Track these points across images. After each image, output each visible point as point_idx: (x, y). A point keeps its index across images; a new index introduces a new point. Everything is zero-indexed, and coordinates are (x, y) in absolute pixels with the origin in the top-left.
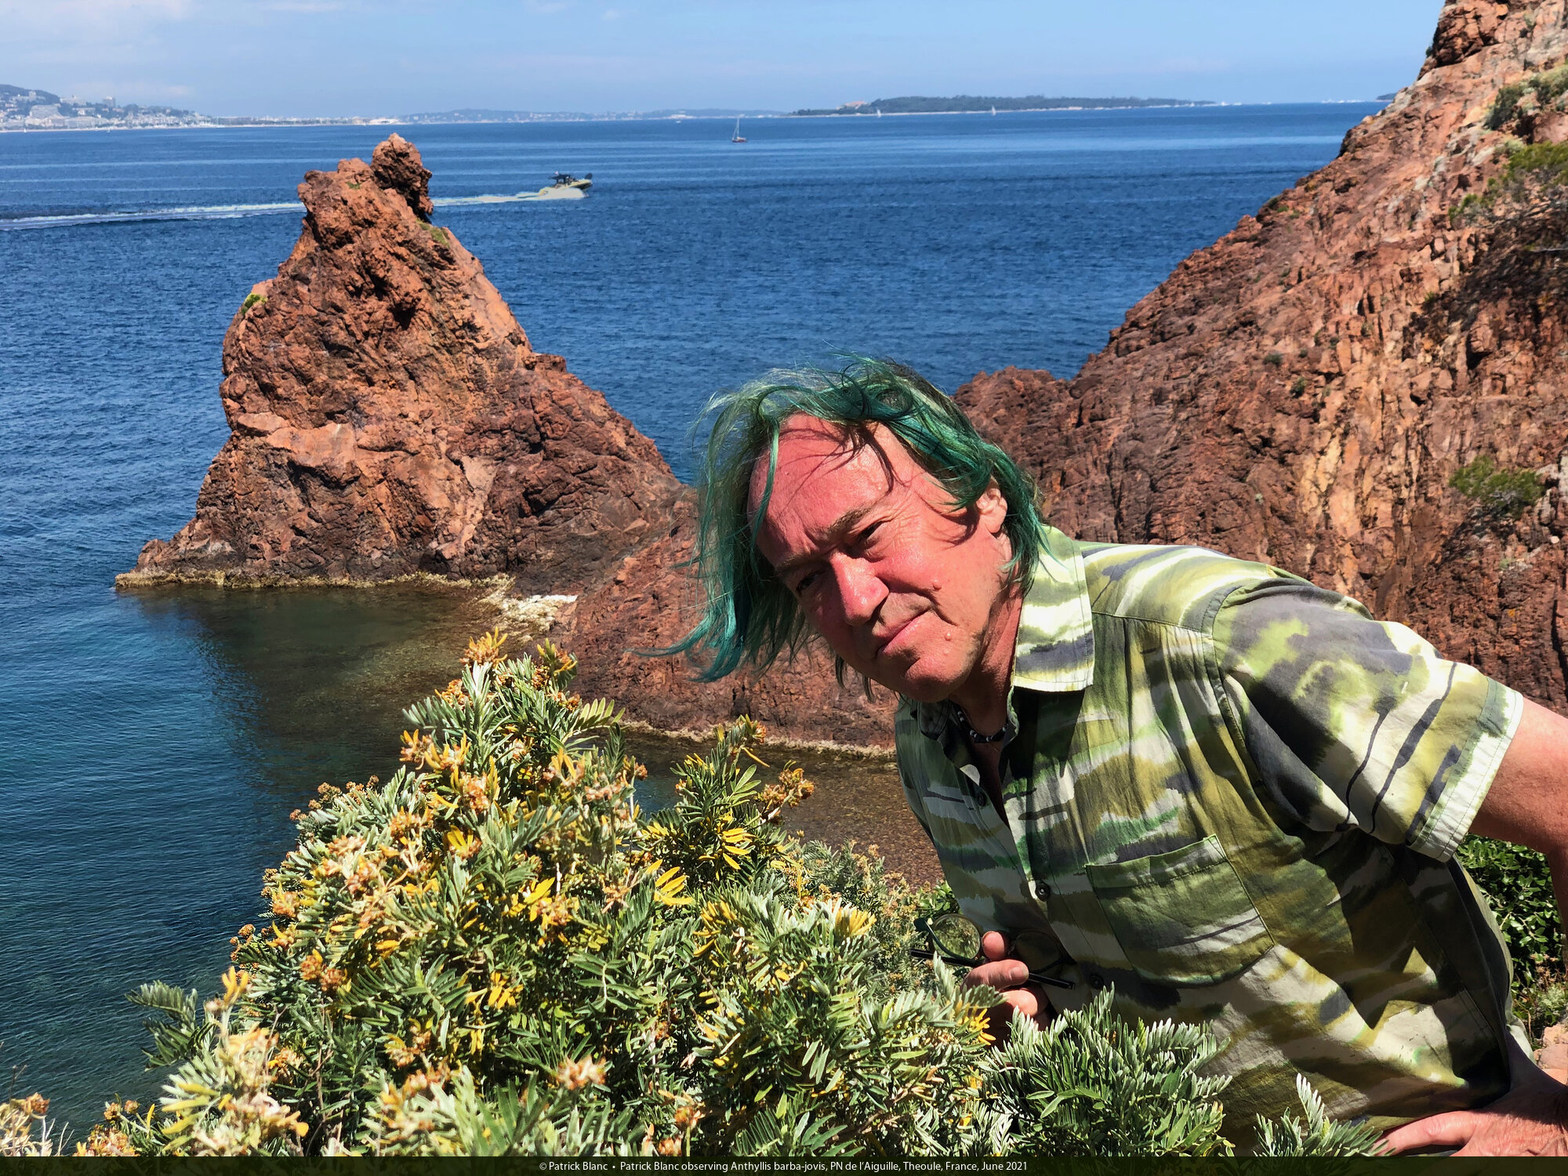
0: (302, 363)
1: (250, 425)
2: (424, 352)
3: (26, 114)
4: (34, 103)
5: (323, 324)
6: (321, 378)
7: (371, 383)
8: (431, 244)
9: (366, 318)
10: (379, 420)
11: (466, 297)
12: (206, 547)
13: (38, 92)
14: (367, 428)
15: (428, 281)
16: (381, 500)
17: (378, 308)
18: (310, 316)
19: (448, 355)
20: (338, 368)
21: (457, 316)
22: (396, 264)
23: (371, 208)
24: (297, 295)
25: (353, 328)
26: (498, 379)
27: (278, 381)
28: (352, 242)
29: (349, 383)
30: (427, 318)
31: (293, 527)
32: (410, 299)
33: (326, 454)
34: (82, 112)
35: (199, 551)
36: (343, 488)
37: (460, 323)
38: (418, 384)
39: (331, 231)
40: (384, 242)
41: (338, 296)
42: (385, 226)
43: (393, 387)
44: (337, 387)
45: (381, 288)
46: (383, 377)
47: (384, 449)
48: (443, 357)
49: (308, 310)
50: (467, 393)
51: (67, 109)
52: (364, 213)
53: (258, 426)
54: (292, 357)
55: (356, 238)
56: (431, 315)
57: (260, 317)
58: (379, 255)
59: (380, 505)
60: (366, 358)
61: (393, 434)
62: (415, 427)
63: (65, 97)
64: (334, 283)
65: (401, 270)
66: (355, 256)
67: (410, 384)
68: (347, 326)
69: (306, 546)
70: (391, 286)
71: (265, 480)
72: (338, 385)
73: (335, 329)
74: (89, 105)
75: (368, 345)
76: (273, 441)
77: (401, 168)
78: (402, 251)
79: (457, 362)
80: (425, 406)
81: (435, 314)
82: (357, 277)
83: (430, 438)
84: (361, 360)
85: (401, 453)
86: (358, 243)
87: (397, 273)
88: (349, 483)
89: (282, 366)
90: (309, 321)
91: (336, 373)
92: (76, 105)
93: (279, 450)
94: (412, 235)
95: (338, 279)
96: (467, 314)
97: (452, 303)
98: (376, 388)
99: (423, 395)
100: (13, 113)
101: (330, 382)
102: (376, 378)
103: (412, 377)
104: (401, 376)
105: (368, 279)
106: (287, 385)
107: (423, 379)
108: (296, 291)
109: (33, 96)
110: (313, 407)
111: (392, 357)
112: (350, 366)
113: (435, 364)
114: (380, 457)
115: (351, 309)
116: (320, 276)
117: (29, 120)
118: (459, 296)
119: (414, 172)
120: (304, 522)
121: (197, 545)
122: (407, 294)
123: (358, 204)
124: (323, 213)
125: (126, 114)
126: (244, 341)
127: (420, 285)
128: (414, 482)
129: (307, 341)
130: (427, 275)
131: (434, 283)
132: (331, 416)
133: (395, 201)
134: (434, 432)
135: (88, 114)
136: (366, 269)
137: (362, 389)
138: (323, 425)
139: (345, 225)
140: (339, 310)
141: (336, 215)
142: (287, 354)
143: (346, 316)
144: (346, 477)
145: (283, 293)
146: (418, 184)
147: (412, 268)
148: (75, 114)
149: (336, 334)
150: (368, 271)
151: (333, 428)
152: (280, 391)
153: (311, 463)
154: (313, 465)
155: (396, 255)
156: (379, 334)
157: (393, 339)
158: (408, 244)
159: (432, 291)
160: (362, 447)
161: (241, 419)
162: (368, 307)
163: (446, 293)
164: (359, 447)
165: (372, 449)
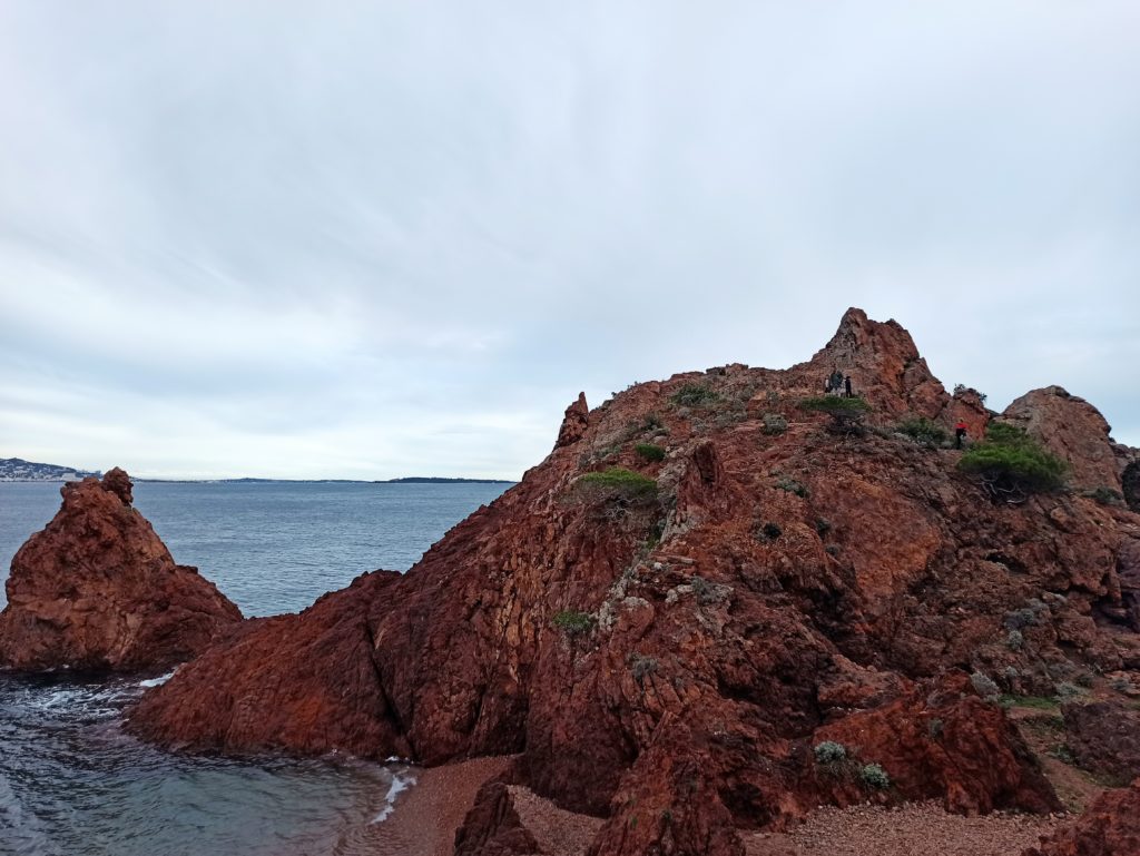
0: (50, 570)
1: (18, 600)
2: (116, 564)
5: (63, 551)
6: (59, 577)
7: (85, 579)
8: (126, 515)
9: (86, 548)
10: (86, 597)
11: (141, 539)
14: (79, 600)
15: (121, 532)
16: (82, 636)
17: (93, 544)
18: (57, 548)
19: (127, 566)
20: (69, 572)
21: (134, 548)
22: (105, 524)
23: (96, 499)
24: (52, 538)
25: (79, 553)
27: (36, 578)
28: (83, 514)
29: (73, 579)
30: (119, 549)
32: (111, 540)
33: (55, 613)
36: (62, 630)
37: (136, 551)
38: (110, 580)
39: (74, 508)
40: (100, 514)
41: (72, 538)
42: (102, 507)
43: (96, 581)
44: (66, 581)
45: (97, 534)
46: (91, 577)
47: (86, 611)
48: (125, 568)
49: (56, 545)
52: (91, 500)
53: (22, 600)
54: (45, 567)
55: (85, 512)
56: (121, 547)
57: (31, 548)
58: (97, 519)
59: (80, 638)
60: (83, 567)
61: (92, 603)
62: (104, 600)
64: (71, 532)
65: (108, 527)
66: (84, 520)
67: (106, 580)
68: (75, 552)
70: (101, 534)
71: (22, 626)
73: (69, 554)
75: (85, 561)
76: (28, 607)
77: (117, 482)
78: (110, 518)
79: (132, 570)
80: (112, 590)
81: (123, 547)
82: (83, 530)
83: (112, 605)
84: (80, 568)
85: (95, 612)
86: (86, 514)
87: (105, 528)
88: (65, 627)
89: (39, 571)
90: (56, 550)
91: (67, 574)
93: (31, 611)
94: (116, 511)
95: (74, 531)
96: (139, 547)
97: (133, 542)
98: (87, 582)
99: (112, 584)
101: (63, 579)
102: (87, 577)
103: (107, 576)
104: (101, 575)
105: (89, 531)
106: (40, 581)
107: (113, 577)
108: (52, 536)
110: (53, 591)
111: (98, 568)
112: (74, 571)
113: (120, 570)
114: (84, 614)
115: (78, 545)
116: (65, 529)
118: (136, 538)
119: (124, 483)
120: (39, 647)
122: (109, 537)
123: (89, 497)
124: (71, 501)
126: (22, 559)
127: (117, 534)
128: (100, 626)
129: (54, 559)
130: (122, 529)
131: (125, 533)
132: (62, 595)
133: (112, 496)
134: (114, 602)
136: (89, 526)
137: (79, 582)
138: (57, 599)
139: (80, 506)
140: (72, 545)
141: (77, 502)
142: (42, 566)
143: (75, 548)
144: (64, 625)
145: (45, 537)
146: (126, 490)
147: (115, 526)
149: (69, 556)
151: (62, 601)
152: (36, 583)
153: (47, 618)
155: (106, 520)
156: (91, 556)
157: (100, 558)
158: (114, 515)
159: (123, 537)
160: (76, 610)
161: (14, 597)
162: (88, 543)
163: (130, 537)
164: (73, 610)
165: (80, 611)
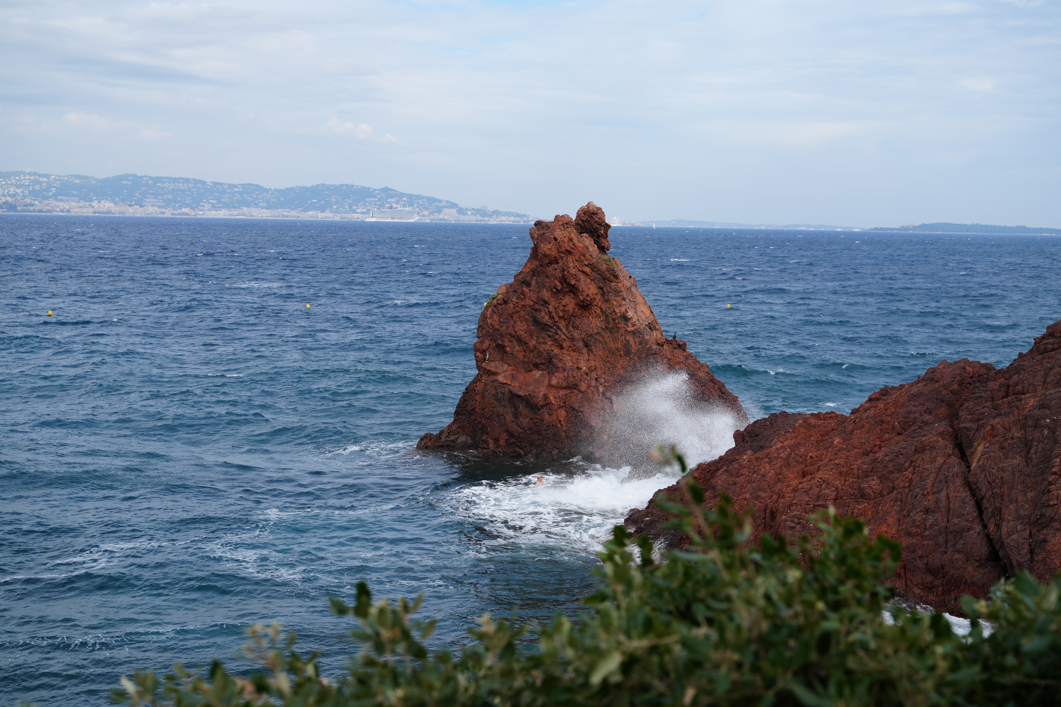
0: (522, 333)
1: (488, 368)
2: (595, 331)
3: (440, 212)
4: (444, 207)
5: (536, 310)
6: (532, 343)
7: (561, 347)
8: (605, 266)
9: (562, 308)
10: (564, 370)
11: (624, 299)
12: (457, 439)
13: (447, 202)
14: (556, 374)
15: (600, 288)
16: (562, 419)
17: (569, 302)
18: (529, 306)
19: (609, 334)
20: (543, 338)
21: (617, 311)
22: (582, 277)
23: (571, 244)
24: (523, 293)
25: (554, 314)
26: (638, 350)
27: (507, 343)
28: (557, 263)
29: (548, 346)
30: (599, 311)
31: (507, 431)
32: (589, 299)
33: (531, 388)
34: (470, 213)
35: (453, 441)
36: (539, 409)
37: (619, 315)
38: (590, 351)
39: (545, 256)
40: (577, 264)
41: (546, 294)
42: (578, 254)
43: (574, 351)
44: (541, 348)
45: (573, 290)
46: (569, 344)
47: (565, 388)
48: (607, 335)
49: (528, 302)
50: (619, 357)
51: (461, 211)
52: (567, 246)
53: (493, 369)
54: (516, 329)
55: (560, 261)
56: (601, 309)
57: (500, 304)
58: (573, 271)
59: (560, 421)
60: (560, 332)
61: (571, 379)
62: (585, 376)
63: (462, 204)
64: (544, 286)
65: (585, 281)
66: (558, 271)
67: (585, 350)
68: (550, 312)
69: (514, 443)
70: (578, 290)
71: (495, 402)
72: (542, 347)
73: (543, 314)
74: (473, 209)
75: (562, 324)
76: (501, 378)
77: (592, 222)
78: (587, 270)
79: (615, 339)
80: (592, 363)
81: (604, 310)
82: (558, 284)
83: (593, 383)
84: (556, 333)
85: (576, 391)
86: (561, 264)
87: (582, 282)
88: (542, 406)
89: (510, 334)
90: (528, 309)
91: (541, 340)
92: (466, 209)
93: (503, 384)
94: (594, 261)
95: (547, 284)
96: (623, 309)
97: (615, 303)
98: (564, 351)
99: (592, 357)
100: (433, 212)
101: (538, 345)
102: (565, 345)
103: (587, 345)
104: (581, 344)
105: (565, 285)
106: (512, 347)
107: (593, 347)
108: (522, 291)
109: (444, 204)
110: (526, 360)
111: (576, 334)
112: (549, 336)
113: (601, 339)
114: (562, 393)
115: (553, 303)
116: (537, 282)
117: (441, 216)
118: (619, 299)
119: (600, 224)
120: (515, 429)
121: (452, 438)
122: (588, 295)
123: (563, 241)
124: (542, 245)
125: (492, 215)
126: (490, 318)
127: (596, 291)
128: (581, 409)
129: (526, 320)
130: (601, 285)
131: (605, 290)
132: (536, 366)
133: (587, 241)
134: (596, 380)
135: (472, 214)
136: (564, 280)
137: (556, 351)
138: (531, 371)
139: (554, 253)
140: (546, 303)
141: (549, 247)
142: (514, 327)
143: (550, 307)
144: (541, 403)
145: (515, 291)
146: (602, 232)
147: (593, 280)
148: (465, 214)
149: (543, 317)
150: (565, 280)
151: (537, 374)
152: (508, 349)
153: (521, 393)
154: (522, 395)
155: (583, 272)
156: (569, 319)
157: (578, 322)
158: (591, 266)
159: (603, 295)
160: (553, 386)
161: (484, 365)
162: (564, 302)
163: (612, 296)
164: (550, 386)
165: (558, 387)
